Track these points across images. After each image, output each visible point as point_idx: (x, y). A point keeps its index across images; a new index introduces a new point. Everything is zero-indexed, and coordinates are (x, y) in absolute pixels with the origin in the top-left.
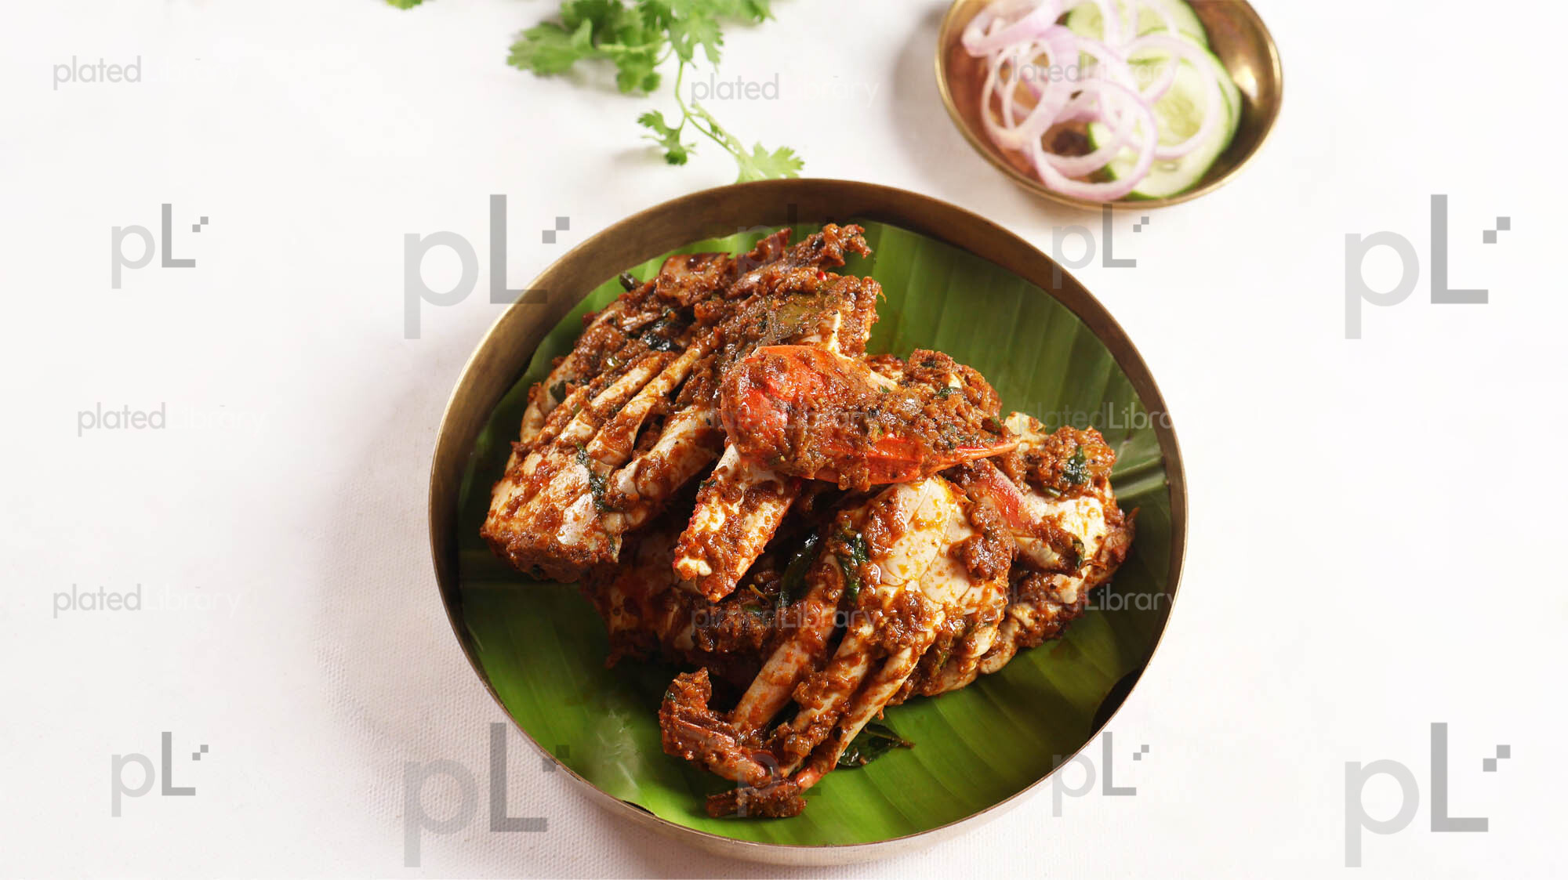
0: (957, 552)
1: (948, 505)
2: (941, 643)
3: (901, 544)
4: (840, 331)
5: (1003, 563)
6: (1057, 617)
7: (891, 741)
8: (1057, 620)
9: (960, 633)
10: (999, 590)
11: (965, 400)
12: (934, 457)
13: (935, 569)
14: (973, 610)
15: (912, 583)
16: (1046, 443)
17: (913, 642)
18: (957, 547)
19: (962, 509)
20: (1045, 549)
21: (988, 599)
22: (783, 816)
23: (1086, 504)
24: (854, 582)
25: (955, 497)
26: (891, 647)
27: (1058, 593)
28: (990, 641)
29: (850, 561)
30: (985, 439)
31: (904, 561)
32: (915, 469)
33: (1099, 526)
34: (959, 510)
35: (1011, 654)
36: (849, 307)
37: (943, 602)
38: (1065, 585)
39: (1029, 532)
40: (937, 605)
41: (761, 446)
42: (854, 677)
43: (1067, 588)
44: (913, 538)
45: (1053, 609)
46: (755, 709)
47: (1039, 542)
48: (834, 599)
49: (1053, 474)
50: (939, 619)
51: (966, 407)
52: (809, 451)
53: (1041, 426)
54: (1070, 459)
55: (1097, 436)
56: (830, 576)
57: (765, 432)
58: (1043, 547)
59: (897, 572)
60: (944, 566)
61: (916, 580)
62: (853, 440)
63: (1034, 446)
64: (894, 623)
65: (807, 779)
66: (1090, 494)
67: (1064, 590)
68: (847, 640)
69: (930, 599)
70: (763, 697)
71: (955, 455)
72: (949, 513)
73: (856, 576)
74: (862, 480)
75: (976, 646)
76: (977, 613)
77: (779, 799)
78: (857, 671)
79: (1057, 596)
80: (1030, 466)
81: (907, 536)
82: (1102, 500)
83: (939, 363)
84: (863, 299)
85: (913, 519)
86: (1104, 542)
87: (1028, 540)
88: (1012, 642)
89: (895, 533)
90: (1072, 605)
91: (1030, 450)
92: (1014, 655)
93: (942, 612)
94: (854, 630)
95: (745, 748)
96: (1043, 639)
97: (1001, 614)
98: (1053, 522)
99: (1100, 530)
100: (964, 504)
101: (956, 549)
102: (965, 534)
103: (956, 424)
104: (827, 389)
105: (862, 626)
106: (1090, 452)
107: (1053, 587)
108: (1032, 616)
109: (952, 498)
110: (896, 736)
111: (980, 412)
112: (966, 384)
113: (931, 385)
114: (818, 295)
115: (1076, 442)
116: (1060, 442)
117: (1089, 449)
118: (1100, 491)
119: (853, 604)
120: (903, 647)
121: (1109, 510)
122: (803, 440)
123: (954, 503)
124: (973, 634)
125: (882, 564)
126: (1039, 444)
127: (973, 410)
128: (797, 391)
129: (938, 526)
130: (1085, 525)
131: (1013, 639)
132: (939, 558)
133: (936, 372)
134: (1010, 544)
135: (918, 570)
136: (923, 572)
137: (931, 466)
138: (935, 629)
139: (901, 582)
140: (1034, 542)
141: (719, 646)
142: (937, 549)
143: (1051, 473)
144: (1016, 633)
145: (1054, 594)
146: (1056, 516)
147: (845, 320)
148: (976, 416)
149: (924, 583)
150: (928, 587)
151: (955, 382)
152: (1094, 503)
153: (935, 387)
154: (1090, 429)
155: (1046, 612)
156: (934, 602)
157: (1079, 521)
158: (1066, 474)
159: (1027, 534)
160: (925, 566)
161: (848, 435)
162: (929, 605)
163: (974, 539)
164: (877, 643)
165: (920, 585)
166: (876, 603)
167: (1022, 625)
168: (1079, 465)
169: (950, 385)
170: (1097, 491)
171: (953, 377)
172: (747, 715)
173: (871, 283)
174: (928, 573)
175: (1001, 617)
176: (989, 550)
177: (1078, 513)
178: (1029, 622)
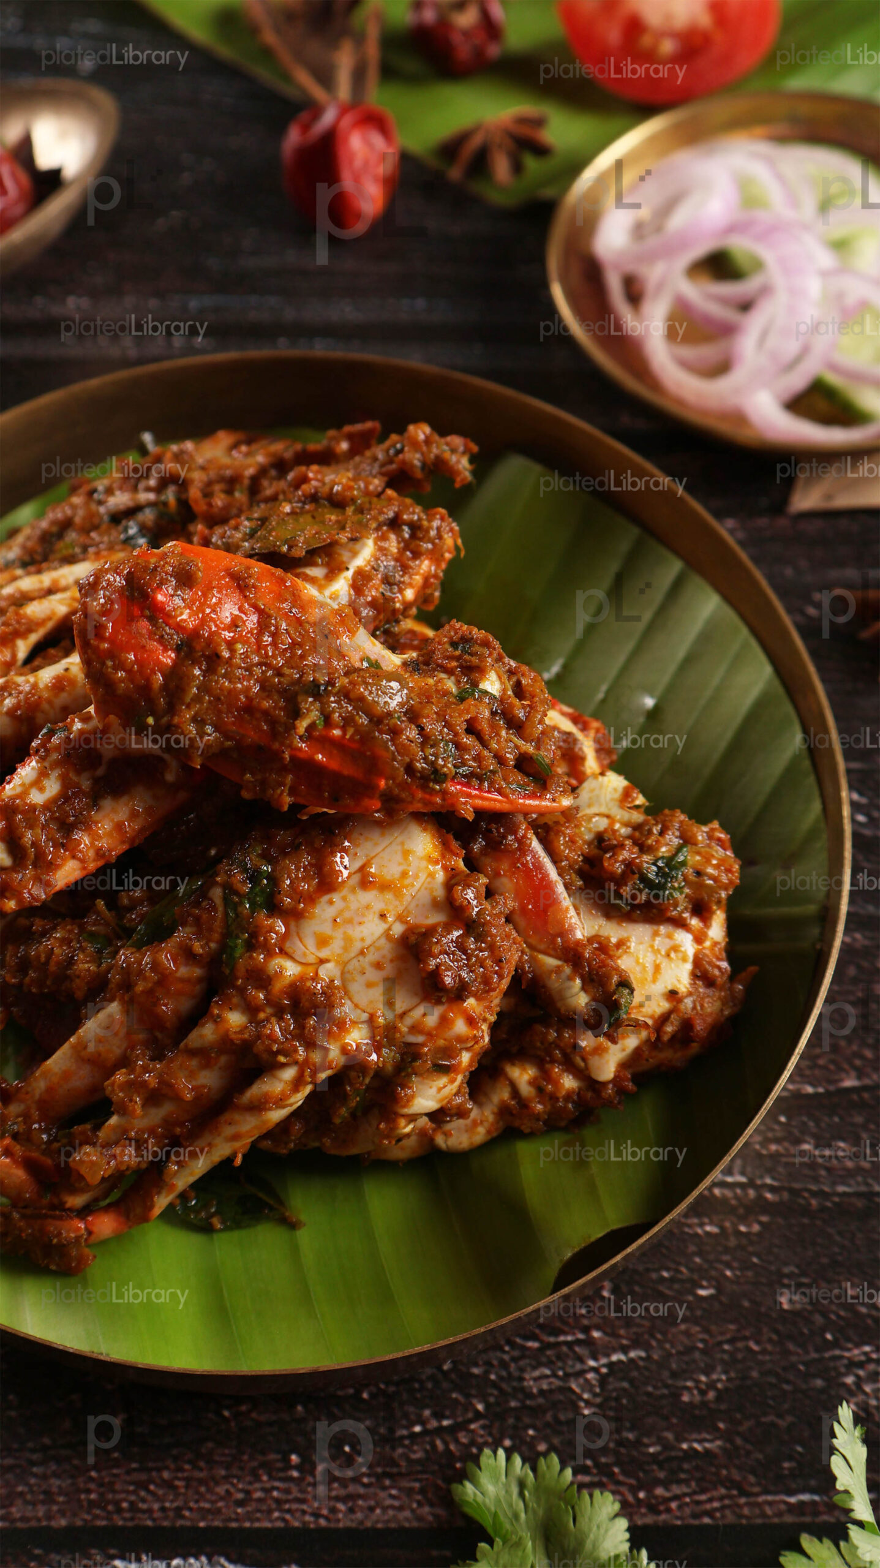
0: (413, 939)
1: (424, 864)
2: (353, 1074)
3: (331, 902)
4: (359, 573)
5: (486, 981)
6: (575, 1097)
7: (271, 1208)
8: (574, 1102)
9: (389, 1068)
10: (471, 1021)
11: (493, 714)
12: (403, 786)
13: (372, 957)
14: (420, 1039)
15: (329, 966)
16: (637, 827)
17: (301, 1059)
18: (416, 931)
19: (446, 876)
20: (572, 983)
21: (450, 1029)
22: (53, 1267)
23: (669, 936)
24: (237, 937)
25: (443, 856)
26: (265, 1056)
27: (584, 1059)
28: (440, 1096)
29: (242, 903)
30: (508, 783)
31: (326, 929)
32: (371, 797)
33: (680, 976)
34: (440, 876)
35: (489, 1132)
36: (393, 544)
37: (371, 1011)
38: (599, 1051)
39: (555, 949)
40: (359, 1011)
41: (120, 692)
42: (204, 1087)
43: (600, 1055)
44: (351, 897)
45: (569, 1082)
46: (50, 1090)
47: (567, 970)
48: (201, 955)
49: (624, 872)
50: (357, 1037)
51: (494, 727)
52: (194, 719)
53: (640, 800)
54: (662, 858)
55: (719, 839)
56: (205, 916)
57: (129, 672)
58: (571, 979)
59: (310, 942)
60: (389, 956)
61: (338, 962)
62: (273, 722)
63: (617, 826)
64: (280, 1018)
65: (105, 1225)
66: (680, 923)
67: (596, 1058)
68: (203, 1025)
69: (350, 999)
70: (66, 1075)
71: (444, 793)
72: (423, 876)
73: (244, 930)
74: (279, 791)
75: (413, 1097)
76: (423, 1045)
77: (52, 1240)
78: (209, 1079)
79: (582, 1064)
80: (596, 851)
81: (345, 892)
82: (699, 939)
83: (477, 648)
84: (421, 539)
85: (362, 869)
86: (680, 1000)
87: (551, 962)
88: (494, 1113)
89: (327, 883)
90: (604, 1084)
91: (606, 830)
92: (495, 1134)
93: (364, 1026)
94: (216, 1012)
95: (14, 1143)
96: (545, 1123)
97: (472, 1060)
98: (603, 947)
99: (679, 981)
100: (452, 869)
101: (414, 933)
102: (435, 918)
103: (458, 746)
104: (261, 633)
105: (231, 1009)
106: (698, 858)
107: (575, 1046)
108: (532, 1083)
109: (436, 855)
110: (281, 1203)
111: (520, 742)
112: (510, 693)
113: (453, 678)
114: (350, 510)
115: (681, 837)
116: (656, 830)
117: (698, 853)
118: (701, 925)
119: (227, 971)
120: (282, 1059)
121: (705, 955)
122: (188, 700)
123: (436, 862)
124: (409, 1076)
125: (293, 924)
126: (626, 824)
127: (503, 733)
128: (203, 622)
129: (398, 894)
130: (657, 968)
131: (496, 1110)
132: (383, 941)
133: (466, 661)
134: (513, 955)
135: (346, 949)
136: (352, 955)
137: (397, 800)
138: (344, 1050)
139: (311, 959)
140: (558, 967)
141: (27, 980)
142: (385, 926)
143: (620, 870)
144: (503, 1102)
145: (578, 1060)
146: (614, 940)
147: (377, 559)
148: (509, 744)
149: (349, 972)
150: (354, 980)
151: (492, 684)
152: (685, 941)
153: (458, 682)
154: (715, 824)
155: (556, 1084)
156: (356, 1006)
157: (648, 959)
158: (644, 879)
159: (552, 952)
160: (358, 945)
161: (266, 713)
162: (346, 1009)
163: (448, 928)
164: (244, 1041)
165: (343, 973)
166: (262, 979)
167: (515, 1092)
168: (671, 869)
169: (481, 686)
170: (695, 922)
171: (493, 676)
172: (37, 1096)
173: (442, 519)
174: (361, 958)
175: (470, 1065)
176: (465, 952)
177: (652, 946)
178: (525, 1090)
